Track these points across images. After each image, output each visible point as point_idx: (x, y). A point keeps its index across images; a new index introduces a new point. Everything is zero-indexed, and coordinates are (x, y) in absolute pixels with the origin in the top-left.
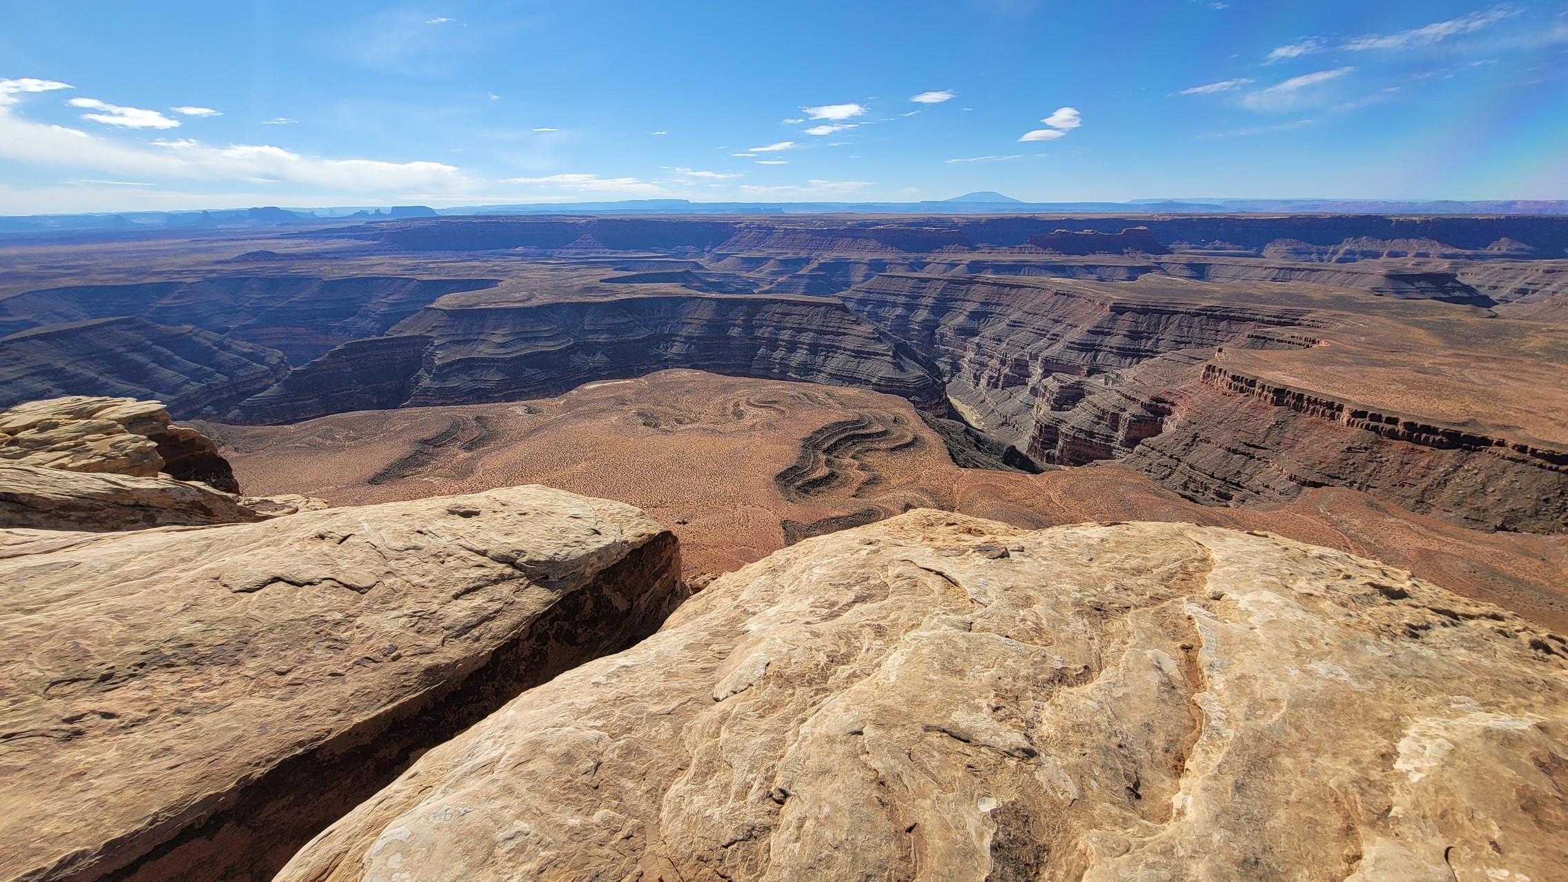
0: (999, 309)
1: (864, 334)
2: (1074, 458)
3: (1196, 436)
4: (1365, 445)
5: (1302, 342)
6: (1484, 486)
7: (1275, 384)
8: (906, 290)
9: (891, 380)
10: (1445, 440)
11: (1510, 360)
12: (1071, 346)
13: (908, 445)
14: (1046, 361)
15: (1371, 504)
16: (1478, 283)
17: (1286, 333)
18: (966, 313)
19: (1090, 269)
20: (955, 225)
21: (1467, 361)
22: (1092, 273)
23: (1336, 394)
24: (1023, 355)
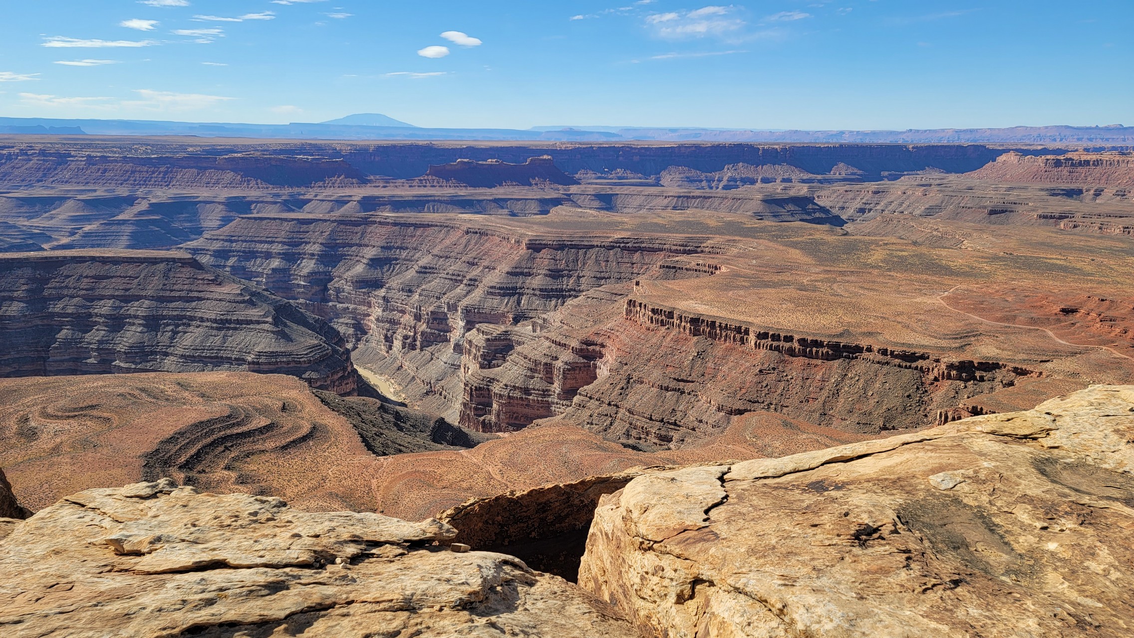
0: (404, 254)
1: (228, 297)
2: (512, 421)
3: (629, 378)
4: (772, 366)
5: (707, 268)
6: (865, 390)
7: (690, 313)
8: (282, 235)
9: (273, 354)
10: (830, 352)
11: (863, 272)
12: (492, 292)
13: (304, 439)
14: (467, 311)
15: (786, 424)
16: (831, 204)
17: (691, 261)
18: (365, 261)
19: (500, 203)
20: (337, 153)
21: (834, 276)
22: (502, 208)
23: (742, 318)
24: (439, 307)
